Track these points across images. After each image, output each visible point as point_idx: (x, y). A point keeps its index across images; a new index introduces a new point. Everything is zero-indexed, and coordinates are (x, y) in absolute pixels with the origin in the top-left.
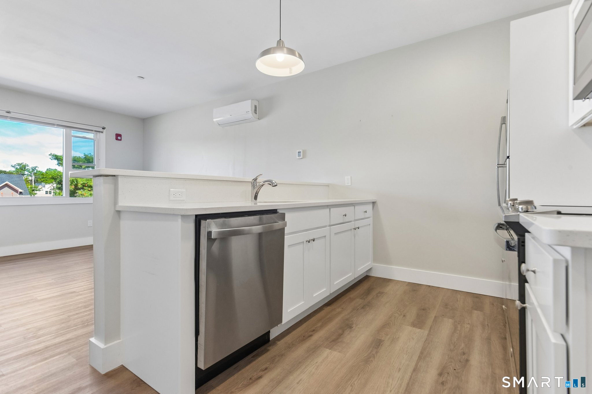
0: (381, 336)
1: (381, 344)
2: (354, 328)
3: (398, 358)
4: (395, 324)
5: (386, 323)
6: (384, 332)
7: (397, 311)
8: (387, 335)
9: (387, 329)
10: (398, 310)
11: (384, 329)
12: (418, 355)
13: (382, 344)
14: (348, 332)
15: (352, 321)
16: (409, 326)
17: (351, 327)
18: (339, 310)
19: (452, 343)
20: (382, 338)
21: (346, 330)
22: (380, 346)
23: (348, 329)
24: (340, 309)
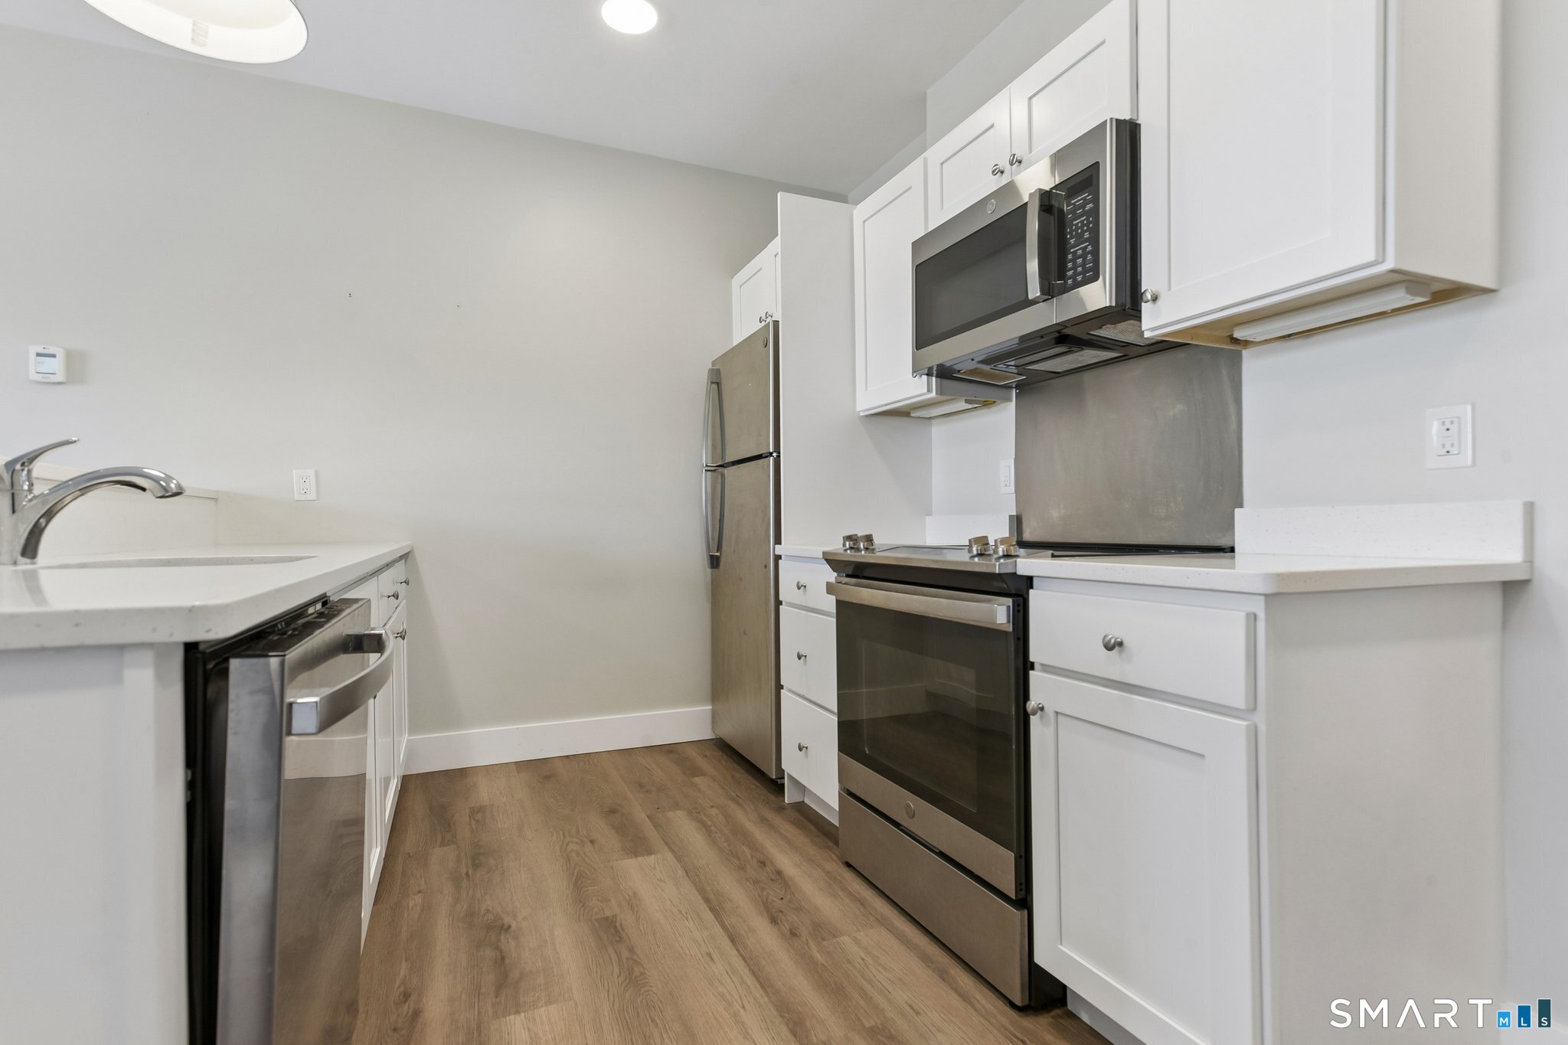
0: (596, 909)
1: (618, 924)
2: (514, 925)
3: (680, 935)
4: (595, 869)
5: (573, 874)
6: (594, 898)
7: (564, 837)
8: (608, 900)
9: (593, 888)
10: (564, 833)
11: (586, 891)
12: (707, 909)
13: (621, 925)
14: (513, 943)
15: (488, 911)
16: (624, 859)
17: (506, 926)
18: (415, 901)
19: (728, 854)
20: (604, 914)
21: (500, 940)
22: (622, 932)
23: (502, 937)
24: (416, 897)
